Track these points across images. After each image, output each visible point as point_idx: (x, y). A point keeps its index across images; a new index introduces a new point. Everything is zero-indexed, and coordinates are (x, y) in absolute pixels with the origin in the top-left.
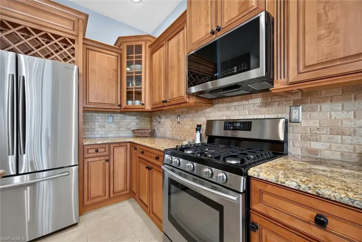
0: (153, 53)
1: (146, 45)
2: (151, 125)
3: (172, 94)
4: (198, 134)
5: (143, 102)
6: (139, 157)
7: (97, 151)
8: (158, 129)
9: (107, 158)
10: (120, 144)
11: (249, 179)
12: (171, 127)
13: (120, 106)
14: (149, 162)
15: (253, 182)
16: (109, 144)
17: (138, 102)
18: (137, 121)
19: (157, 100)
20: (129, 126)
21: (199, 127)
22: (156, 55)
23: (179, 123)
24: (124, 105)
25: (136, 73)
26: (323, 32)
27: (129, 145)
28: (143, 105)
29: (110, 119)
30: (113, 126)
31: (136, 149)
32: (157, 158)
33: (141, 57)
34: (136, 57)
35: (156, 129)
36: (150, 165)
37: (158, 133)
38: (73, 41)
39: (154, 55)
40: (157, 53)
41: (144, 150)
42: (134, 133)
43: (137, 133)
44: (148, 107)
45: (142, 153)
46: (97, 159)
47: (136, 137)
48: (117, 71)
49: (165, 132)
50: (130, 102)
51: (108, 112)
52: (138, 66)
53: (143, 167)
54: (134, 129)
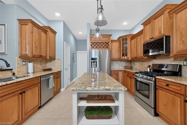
0: (132, 40)
1: (129, 38)
2: (131, 65)
3: (139, 55)
4: (149, 69)
5: (128, 57)
6: (127, 75)
7: (114, 72)
8: (134, 66)
9: (117, 74)
10: (121, 71)
11: (156, 79)
12: (139, 66)
13: (120, 58)
14: (130, 76)
15: (157, 79)
16: (118, 70)
17: (126, 57)
18: (125, 63)
19: (133, 56)
20: (123, 65)
21: (150, 66)
22: (133, 41)
23: (142, 64)
24: (121, 58)
25: (125, 47)
26: (181, 42)
27: (123, 71)
28: (128, 58)
29: (117, 63)
30: (117, 65)
31: (126, 72)
32: (133, 75)
33: (127, 42)
34: (125, 42)
35: (133, 66)
36: (131, 77)
37: (133, 68)
38: (109, 43)
39: (132, 41)
40: (133, 40)
41: (129, 73)
42: (124, 67)
43: (125, 67)
44: (130, 59)
45: (128, 73)
46: (114, 74)
47: (125, 69)
48: (119, 47)
49: (137, 68)
50: (123, 57)
51: (116, 61)
52: (126, 45)
53: (128, 78)
54: (124, 66)
